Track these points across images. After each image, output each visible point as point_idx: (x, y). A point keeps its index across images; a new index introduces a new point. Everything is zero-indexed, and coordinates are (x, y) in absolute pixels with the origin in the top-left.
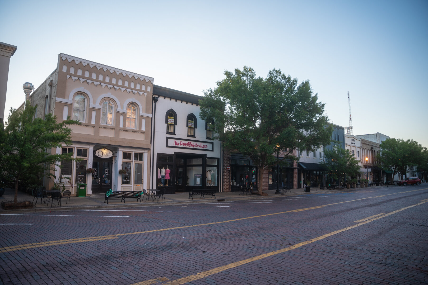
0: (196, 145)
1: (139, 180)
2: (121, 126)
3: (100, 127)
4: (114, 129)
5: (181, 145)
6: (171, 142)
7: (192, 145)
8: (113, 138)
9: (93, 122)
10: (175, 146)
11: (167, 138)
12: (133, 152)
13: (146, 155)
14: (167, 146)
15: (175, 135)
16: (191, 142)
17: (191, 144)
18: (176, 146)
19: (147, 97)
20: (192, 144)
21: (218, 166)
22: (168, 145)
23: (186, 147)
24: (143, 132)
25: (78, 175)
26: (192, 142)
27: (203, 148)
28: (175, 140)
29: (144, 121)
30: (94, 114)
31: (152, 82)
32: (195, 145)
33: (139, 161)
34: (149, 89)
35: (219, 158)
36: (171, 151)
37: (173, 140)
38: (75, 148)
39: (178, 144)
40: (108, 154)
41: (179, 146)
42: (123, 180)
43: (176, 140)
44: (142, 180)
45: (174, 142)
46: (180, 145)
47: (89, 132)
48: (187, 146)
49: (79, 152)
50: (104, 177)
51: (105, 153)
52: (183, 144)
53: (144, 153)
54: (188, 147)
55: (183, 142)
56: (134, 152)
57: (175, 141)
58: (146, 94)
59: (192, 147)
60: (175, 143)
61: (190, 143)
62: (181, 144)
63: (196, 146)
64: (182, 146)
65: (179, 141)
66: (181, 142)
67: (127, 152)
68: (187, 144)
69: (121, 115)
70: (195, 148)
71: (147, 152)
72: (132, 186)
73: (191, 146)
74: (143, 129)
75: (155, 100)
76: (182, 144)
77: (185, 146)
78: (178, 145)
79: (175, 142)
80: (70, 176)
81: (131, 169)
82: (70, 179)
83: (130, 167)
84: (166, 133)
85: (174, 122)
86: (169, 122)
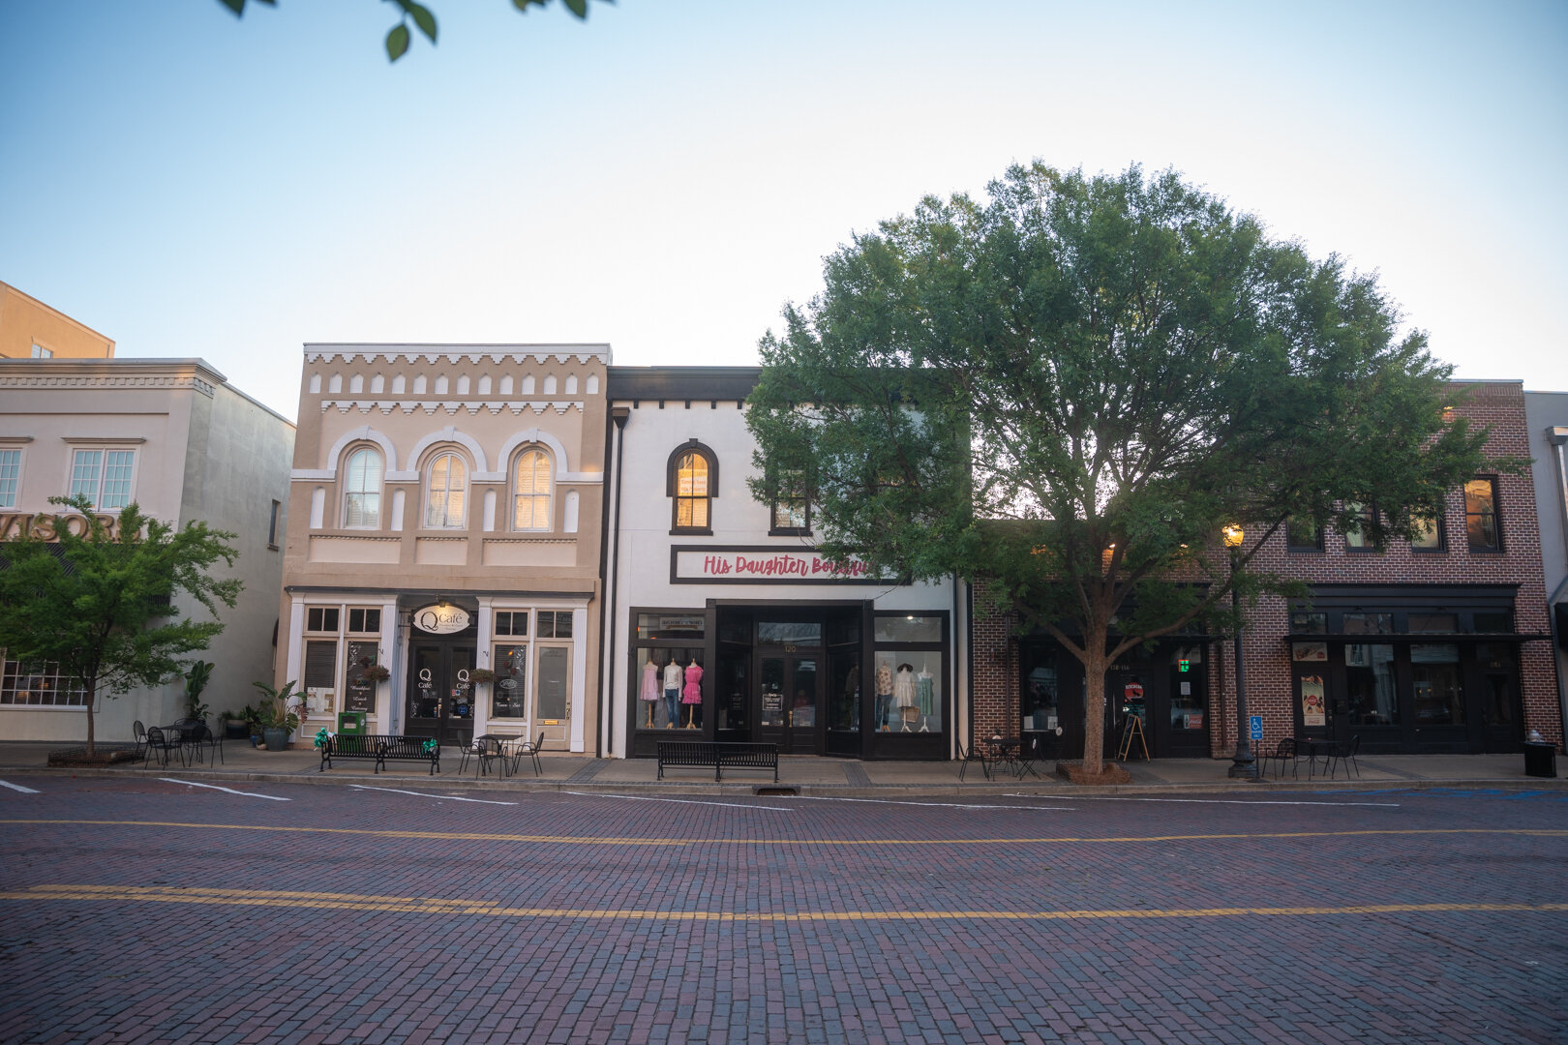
0: (815, 565)
1: (555, 705)
2: (489, 527)
3: (418, 539)
4: (467, 538)
5: (738, 570)
6: (692, 565)
7: (794, 568)
8: (461, 567)
9: (398, 526)
10: (709, 575)
11: (675, 550)
12: (532, 608)
13: (582, 617)
14: (675, 579)
16: (790, 555)
17: (789, 562)
18: (718, 576)
19: (586, 414)
20: (793, 564)
21: (942, 647)
22: (680, 574)
23: (764, 576)
24: (571, 539)
25: (354, 688)
26: (796, 556)
27: (856, 574)
28: (710, 555)
29: (573, 502)
30: (400, 499)
31: (603, 359)
32: (810, 564)
33: (554, 639)
34: (595, 386)
35: (948, 611)
36: (695, 598)
37: (702, 556)
38: (344, 607)
39: (727, 568)
40: (454, 619)
41: (732, 574)
42: (498, 703)
43: (717, 555)
44: (567, 707)
45: (707, 562)
46: (733, 570)
47: (387, 555)
48: (769, 573)
49: (357, 620)
50: (455, 693)
51: (444, 618)
52: (751, 566)
53: (573, 609)
54: (774, 575)
55: (750, 557)
56: (536, 608)
57: (710, 559)
58: (580, 405)
59: (798, 576)
60: (710, 565)
61: (786, 558)
62: (741, 565)
63: (814, 571)
64: (746, 574)
65: (731, 558)
66: (739, 559)
67: (512, 611)
68: (770, 566)
69: (491, 490)
70: (810, 575)
71: (586, 606)
72: (528, 724)
73: (791, 569)
74: (572, 526)
75: (618, 420)
76: (743, 568)
77: (758, 575)
78: (723, 572)
79: (713, 562)
80: (330, 691)
81: (523, 667)
82: (331, 698)
83: (524, 660)
84: (671, 533)
85: (705, 486)
86: (684, 488)
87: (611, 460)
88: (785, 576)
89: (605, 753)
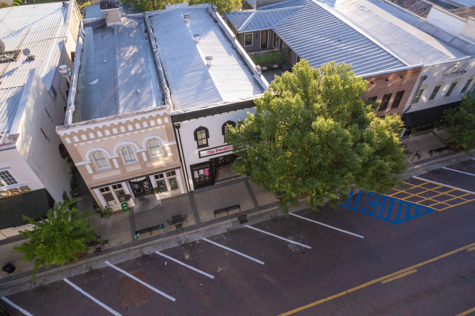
1: (175, 187)
2: (145, 160)
3: (125, 167)
4: (140, 164)
8: (140, 170)
12: (164, 173)
13: (177, 171)
15: (209, 146)
16: (230, 145)
19: (166, 129)
23: (224, 151)
24: (170, 157)
25: (120, 198)
29: (168, 148)
30: (114, 160)
33: (172, 176)
34: (167, 120)
36: (207, 159)
38: (110, 186)
42: (161, 190)
43: (211, 150)
44: (178, 186)
47: (116, 173)
49: (115, 187)
50: (145, 186)
52: (220, 150)
53: (175, 170)
54: (225, 151)
55: (219, 148)
58: (164, 126)
62: (217, 150)
64: (219, 152)
67: (159, 175)
68: (225, 149)
69: (143, 152)
71: (178, 169)
72: (170, 192)
74: (170, 154)
75: (177, 127)
77: (222, 151)
80: (114, 201)
81: (165, 183)
82: (116, 202)
83: (165, 182)
84: (198, 148)
85: (205, 136)
86: (199, 137)
87: (177, 138)
88: (228, 150)
89: (189, 191)
